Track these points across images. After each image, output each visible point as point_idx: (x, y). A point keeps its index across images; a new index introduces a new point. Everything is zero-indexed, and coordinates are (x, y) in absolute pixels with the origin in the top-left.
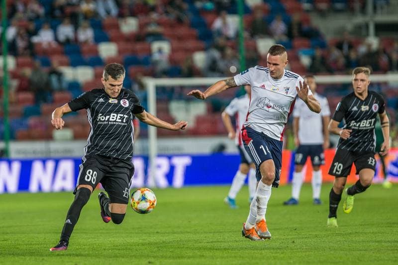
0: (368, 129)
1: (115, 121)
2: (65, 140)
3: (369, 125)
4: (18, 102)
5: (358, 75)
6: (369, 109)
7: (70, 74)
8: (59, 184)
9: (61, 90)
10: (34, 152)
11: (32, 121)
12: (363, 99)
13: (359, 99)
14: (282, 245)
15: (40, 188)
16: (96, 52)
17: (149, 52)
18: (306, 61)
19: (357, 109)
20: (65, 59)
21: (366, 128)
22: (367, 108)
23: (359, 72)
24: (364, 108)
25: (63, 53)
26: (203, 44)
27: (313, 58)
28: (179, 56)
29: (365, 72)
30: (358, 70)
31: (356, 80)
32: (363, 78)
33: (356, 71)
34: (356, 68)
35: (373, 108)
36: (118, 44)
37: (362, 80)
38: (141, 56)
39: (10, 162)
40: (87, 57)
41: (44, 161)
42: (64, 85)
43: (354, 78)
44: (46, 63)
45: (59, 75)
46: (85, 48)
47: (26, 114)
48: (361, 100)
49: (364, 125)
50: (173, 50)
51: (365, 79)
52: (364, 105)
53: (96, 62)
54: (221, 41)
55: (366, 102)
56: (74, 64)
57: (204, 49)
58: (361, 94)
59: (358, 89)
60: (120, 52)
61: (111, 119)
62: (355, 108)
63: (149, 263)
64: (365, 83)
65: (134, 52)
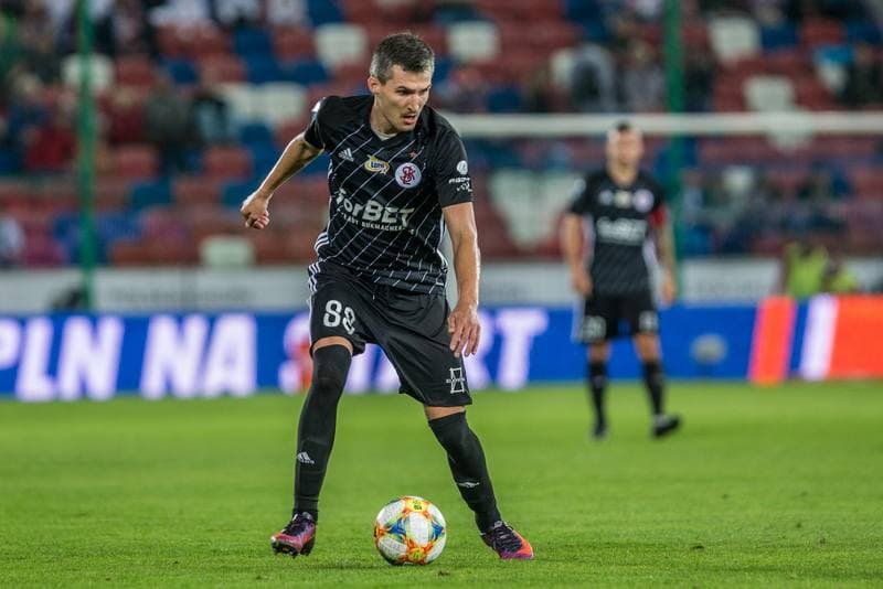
1: (379, 222)
2: (231, 267)
4: (118, 172)
7: (248, 103)
8: (217, 378)
9: (224, 142)
10: (156, 296)
11: (151, 218)
14: (769, 532)
15: (169, 387)
16: (309, 50)
18: (832, 74)
25: (230, 51)
27: (851, 70)
36: (368, 29)
39: (95, 321)
40: (290, 62)
41: (180, 319)
42: (233, 130)
44: (186, 75)
45: (220, 106)
47: (137, 202)
50: (505, 46)
54: (621, 25)
56: (260, 76)
61: (366, 216)
63: (441, 574)
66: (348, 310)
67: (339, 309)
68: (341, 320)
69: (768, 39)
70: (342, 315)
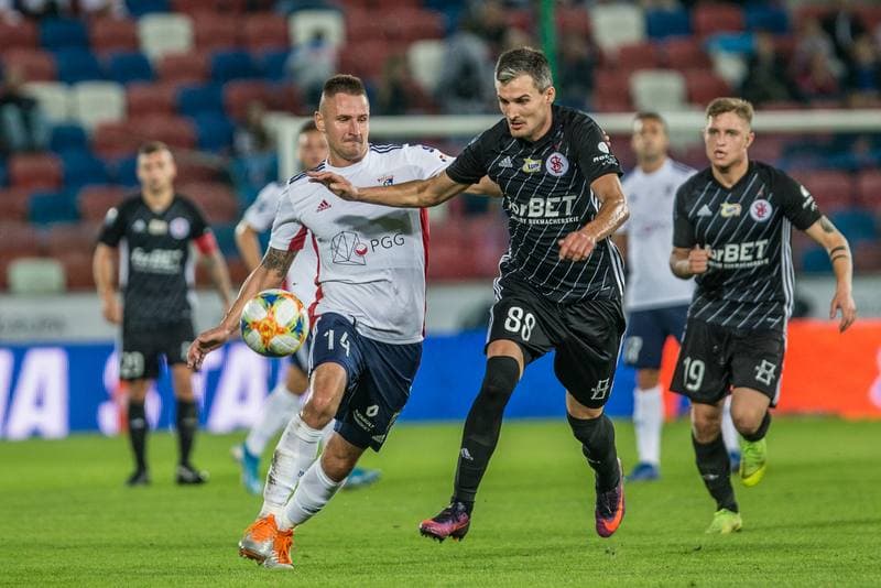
0: (751, 269)
2: (40, 293)
3: (750, 257)
5: (719, 117)
6: (743, 213)
7: (58, 103)
9: (31, 149)
12: (729, 186)
13: (717, 184)
16: (134, 42)
17: (285, 43)
18: (730, 67)
19: (709, 213)
20: (43, 60)
21: (742, 265)
22: (736, 209)
23: (724, 111)
24: (729, 210)
25: (40, 44)
26: (436, 20)
27: (752, 61)
28: (370, 52)
29: (737, 112)
30: (719, 104)
31: (714, 131)
32: (733, 127)
33: (714, 107)
34: (717, 100)
35: (753, 211)
36: (194, 18)
37: (730, 132)
38: (261, 53)
40: (105, 57)
42: (42, 136)
43: (710, 125)
45: (27, 106)
46: (100, 30)
48: (723, 188)
49: (735, 258)
50: (352, 37)
51: (739, 128)
52: (729, 202)
53: (131, 68)
55: (735, 193)
56: (69, 76)
57: (441, 35)
58: (724, 170)
59: (719, 155)
60: (199, 41)
62: (705, 211)
64: (738, 139)
65: (241, 41)
66: (529, 316)
67: (520, 315)
68: (521, 328)
69: (657, 27)
70: (523, 322)
